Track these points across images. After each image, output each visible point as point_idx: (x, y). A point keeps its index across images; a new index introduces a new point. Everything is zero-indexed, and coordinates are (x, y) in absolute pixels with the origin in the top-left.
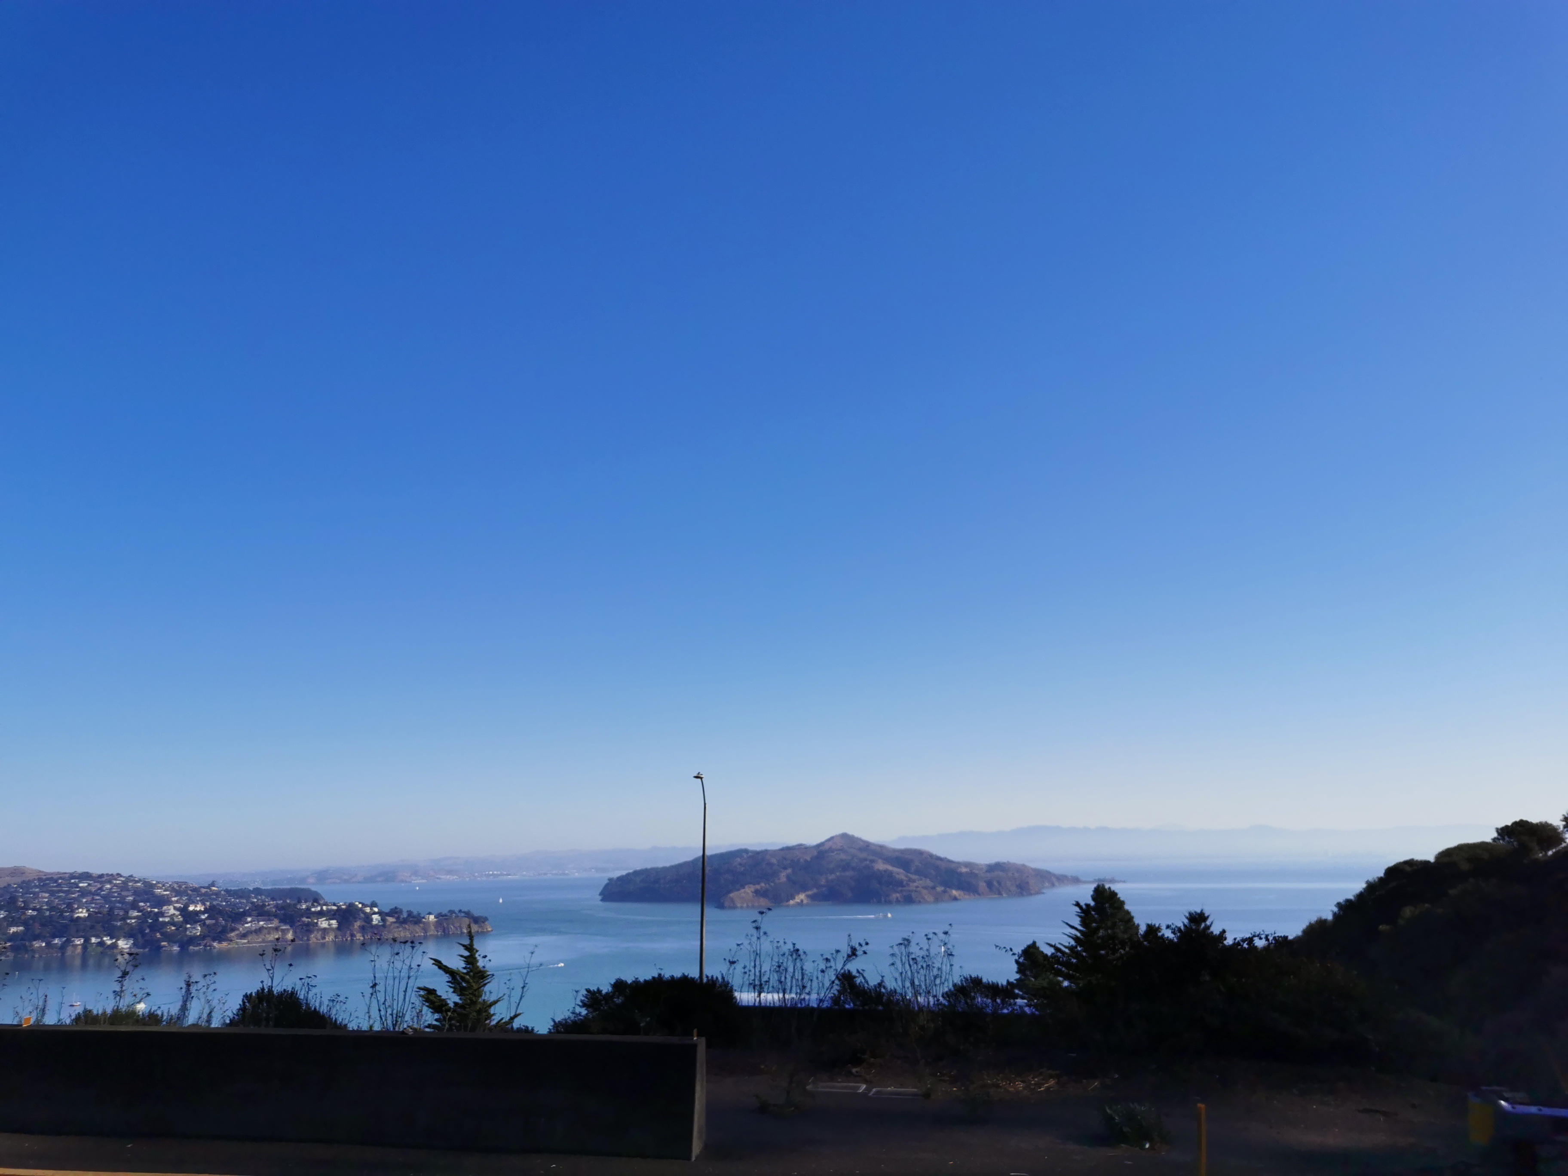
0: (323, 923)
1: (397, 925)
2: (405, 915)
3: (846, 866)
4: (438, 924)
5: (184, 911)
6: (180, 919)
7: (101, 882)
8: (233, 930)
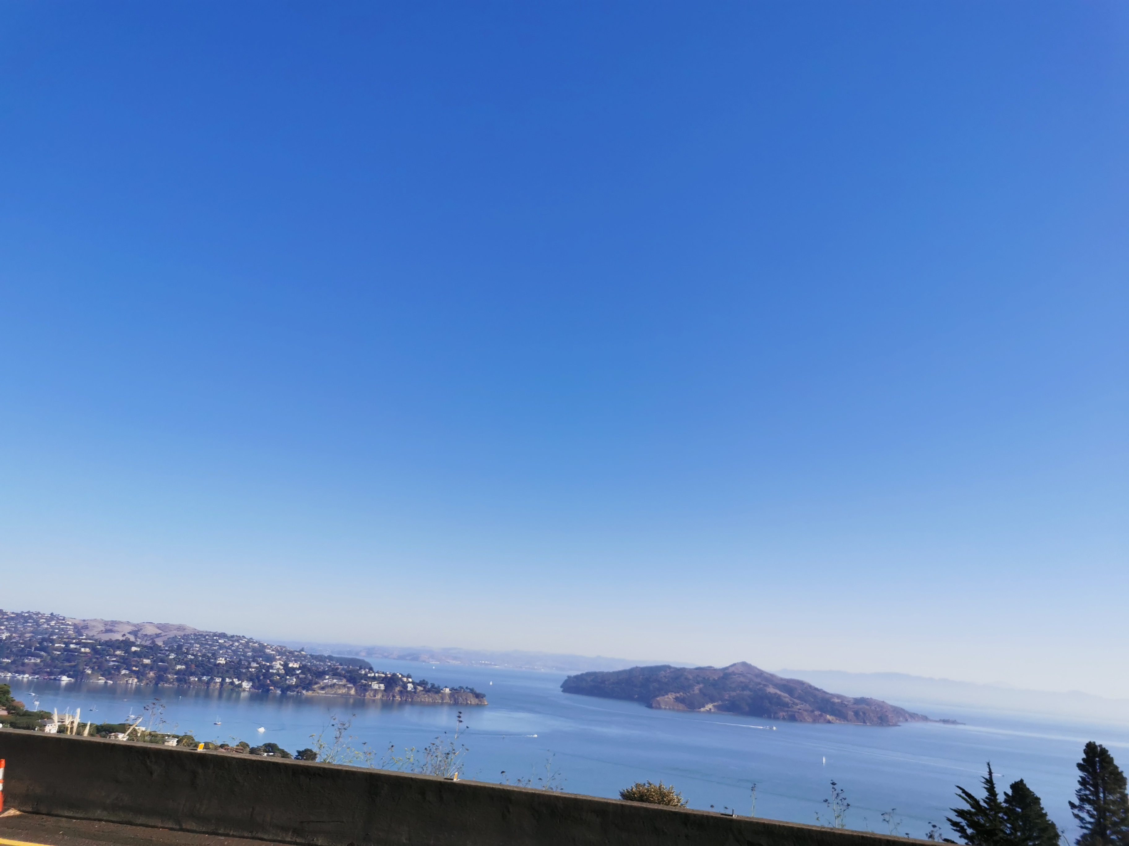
0: (375, 686)
1: (424, 692)
2: (429, 686)
3: (745, 687)
4: (451, 695)
5: (285, 666)
6: (283, 672)
7: (232, 641)
8: (316, 683)
